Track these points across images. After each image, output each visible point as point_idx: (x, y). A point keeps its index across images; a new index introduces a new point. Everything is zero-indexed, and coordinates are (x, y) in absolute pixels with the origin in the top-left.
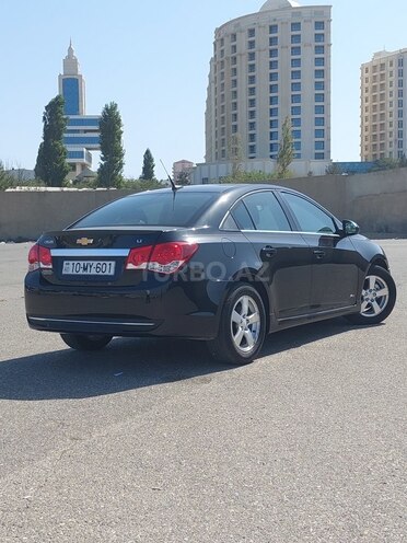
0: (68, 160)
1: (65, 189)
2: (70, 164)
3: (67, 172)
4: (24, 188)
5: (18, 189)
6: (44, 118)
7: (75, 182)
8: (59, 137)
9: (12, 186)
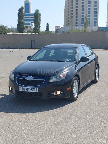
0: (25, 25)
1: (24, 34)
2: (25, 26)
3: (24, 29)
4: (12, 33)
5: (10, 33)
6: (18, 13)
7: (28, 31)
8: (22, 19)
9: (9, 32)
